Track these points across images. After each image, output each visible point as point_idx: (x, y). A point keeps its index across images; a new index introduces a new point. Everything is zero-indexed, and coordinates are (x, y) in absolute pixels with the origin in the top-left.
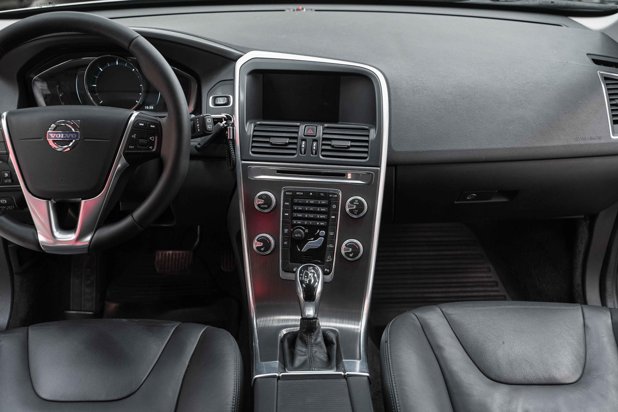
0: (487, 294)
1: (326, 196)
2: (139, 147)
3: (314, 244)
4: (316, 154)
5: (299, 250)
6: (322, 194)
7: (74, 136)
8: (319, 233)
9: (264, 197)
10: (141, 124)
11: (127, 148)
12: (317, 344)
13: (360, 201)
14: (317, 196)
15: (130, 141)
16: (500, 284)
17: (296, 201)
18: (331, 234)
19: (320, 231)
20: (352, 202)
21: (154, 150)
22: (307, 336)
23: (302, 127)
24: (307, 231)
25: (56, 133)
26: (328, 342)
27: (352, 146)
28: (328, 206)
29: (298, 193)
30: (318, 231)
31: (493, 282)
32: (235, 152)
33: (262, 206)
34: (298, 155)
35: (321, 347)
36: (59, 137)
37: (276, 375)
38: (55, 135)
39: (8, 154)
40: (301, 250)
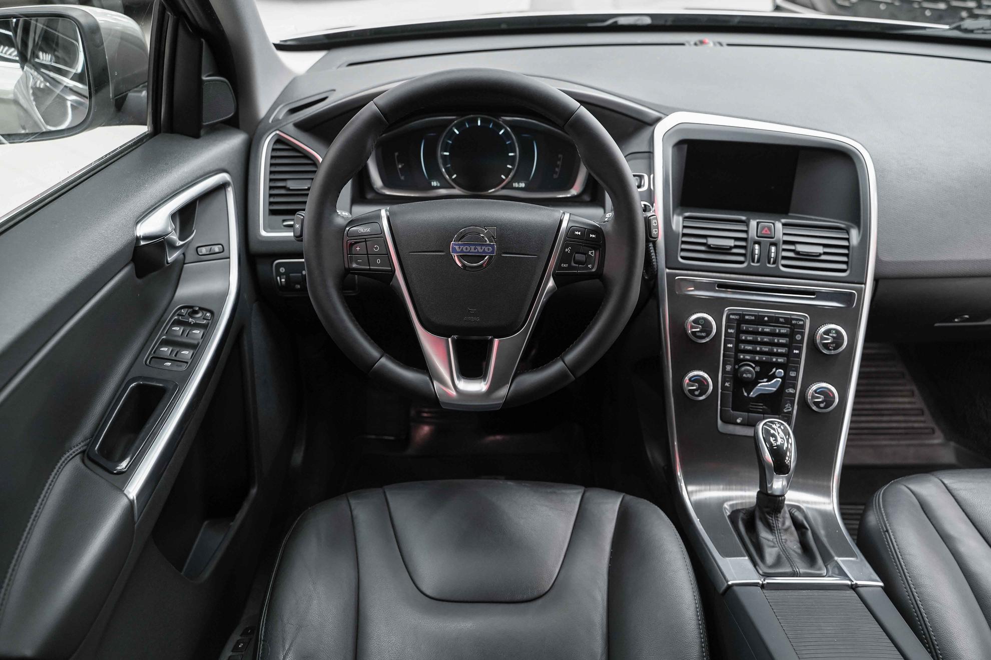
0: (910, 425)
1: (788, 321)
2: (574, 265)
3: (766, 386)
4: (774, 263)
5: (746, 394)
6: (781, 320)
7: (489, 249)
8: (775, 372)
9: (701, 321)
10: (577, 233)
11: (558, 267)
12: (786, 530)
13: (838, 332)
14: (774, 320)
15: (564, 257)
16: (926, 412)
17: (744, 327)
18: (793, 374)
19: (776, 370)
20: (827, 332)
21: (594, 270)
22: (772, 517)
23: (753, 223)
24: (758, 369)
25: (464, 245)
26: (799, 526)
27: (825, 253)
28: (791, 336)
29: (747, 317)
30: (774, 370)
31: (918, 409)
32: (656, 256)
33: (698, 334)
34: (749, 264)
35: (792, 534)
36: (468, 250)
37: (759, 583)
38: (461, 247)
39: (393, 271)
40: (749, 394)
